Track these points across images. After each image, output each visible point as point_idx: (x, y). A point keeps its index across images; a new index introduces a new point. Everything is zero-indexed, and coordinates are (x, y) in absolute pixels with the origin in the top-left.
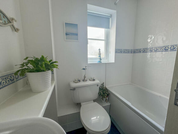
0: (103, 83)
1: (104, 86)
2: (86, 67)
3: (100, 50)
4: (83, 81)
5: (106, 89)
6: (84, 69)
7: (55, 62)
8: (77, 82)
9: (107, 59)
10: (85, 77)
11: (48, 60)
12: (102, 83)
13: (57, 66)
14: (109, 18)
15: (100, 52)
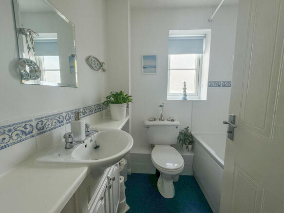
0: (188, 127)
1: (189, 131)
2: (163, 103)
3: (185, 83)
4: (160, 120)
5: (191, 135)
6: (161, 106)
7: (130, 96)
8: (152, 121)
9: (198, 95)
10: (162, 116)
11: (125, 94)
12: (186, 127)
13: (132, 100)
14: (203, 39)
15: (185, 86)
